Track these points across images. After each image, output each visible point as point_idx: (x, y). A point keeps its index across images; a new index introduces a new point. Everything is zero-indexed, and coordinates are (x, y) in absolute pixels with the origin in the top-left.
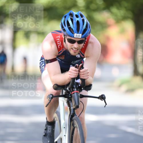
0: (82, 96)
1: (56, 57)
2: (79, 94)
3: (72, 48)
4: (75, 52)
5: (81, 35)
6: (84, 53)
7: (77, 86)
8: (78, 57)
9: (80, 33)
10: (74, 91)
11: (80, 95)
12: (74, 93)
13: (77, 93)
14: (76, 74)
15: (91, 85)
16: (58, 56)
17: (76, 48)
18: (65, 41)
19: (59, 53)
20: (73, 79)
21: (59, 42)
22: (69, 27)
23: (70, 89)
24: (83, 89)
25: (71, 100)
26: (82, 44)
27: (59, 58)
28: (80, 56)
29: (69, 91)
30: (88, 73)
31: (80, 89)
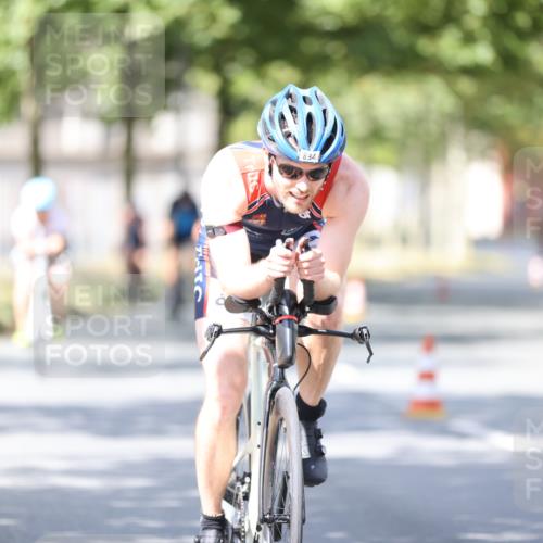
0: (306, 331)
1: (240, 219)
2: (296, 326)
3: (291, 193)
4: (298, 204)
5: (318, 153)
6: (321, 207)
7: (292, 302)
8: (305, 217)
9: (316, 150)
10: (281, 315)
11: (300, 326)
12: (281, 322)
13: (289, 320)
14: (287, 266)
15: (332, 300)
16: (246, 217)
17: (302, 193)
18: (271, 172)
19: (250, 207)
20: (280, 282)
21: (253, 176)
22: (284, 131)
23: (271, 310)
24: (307, 309)
25: (273, 342)
26: (321, 182)
27: (250, 221)
28: (311, 214)
29: (269, 314)
30: (323, 263)
31: (299, 309)
